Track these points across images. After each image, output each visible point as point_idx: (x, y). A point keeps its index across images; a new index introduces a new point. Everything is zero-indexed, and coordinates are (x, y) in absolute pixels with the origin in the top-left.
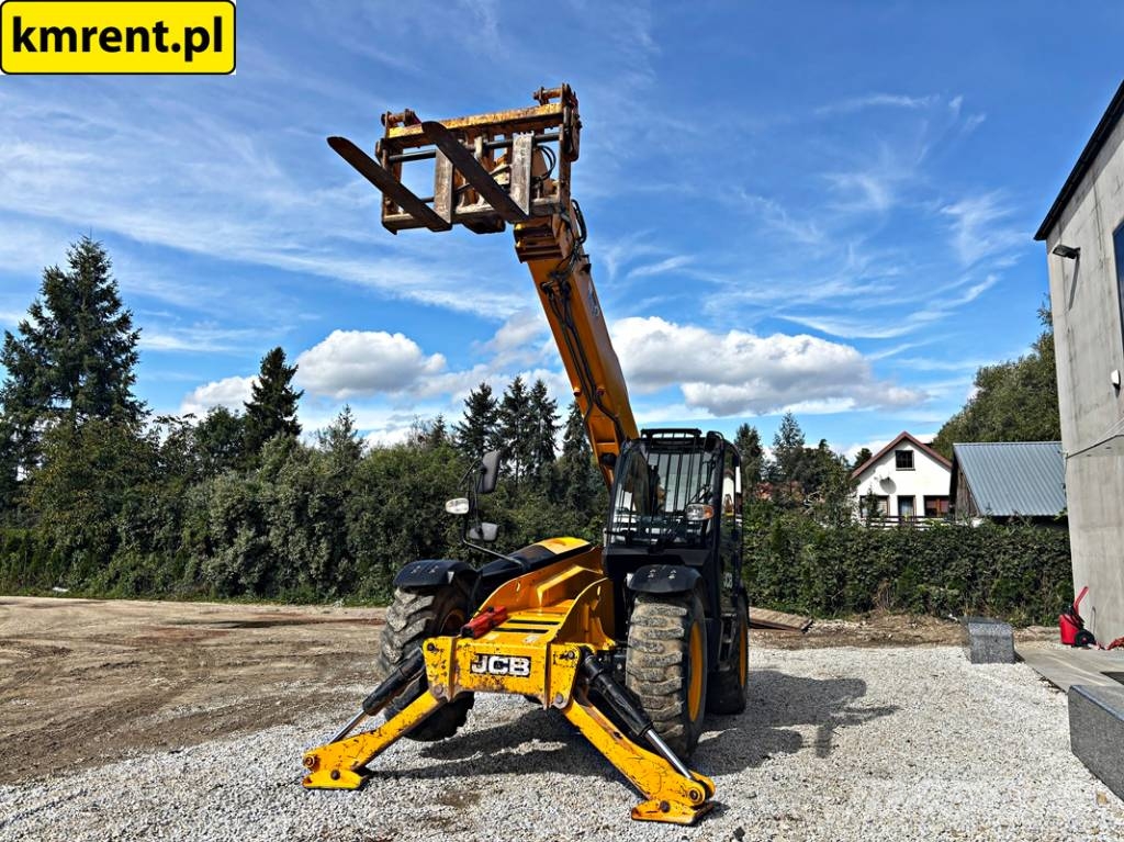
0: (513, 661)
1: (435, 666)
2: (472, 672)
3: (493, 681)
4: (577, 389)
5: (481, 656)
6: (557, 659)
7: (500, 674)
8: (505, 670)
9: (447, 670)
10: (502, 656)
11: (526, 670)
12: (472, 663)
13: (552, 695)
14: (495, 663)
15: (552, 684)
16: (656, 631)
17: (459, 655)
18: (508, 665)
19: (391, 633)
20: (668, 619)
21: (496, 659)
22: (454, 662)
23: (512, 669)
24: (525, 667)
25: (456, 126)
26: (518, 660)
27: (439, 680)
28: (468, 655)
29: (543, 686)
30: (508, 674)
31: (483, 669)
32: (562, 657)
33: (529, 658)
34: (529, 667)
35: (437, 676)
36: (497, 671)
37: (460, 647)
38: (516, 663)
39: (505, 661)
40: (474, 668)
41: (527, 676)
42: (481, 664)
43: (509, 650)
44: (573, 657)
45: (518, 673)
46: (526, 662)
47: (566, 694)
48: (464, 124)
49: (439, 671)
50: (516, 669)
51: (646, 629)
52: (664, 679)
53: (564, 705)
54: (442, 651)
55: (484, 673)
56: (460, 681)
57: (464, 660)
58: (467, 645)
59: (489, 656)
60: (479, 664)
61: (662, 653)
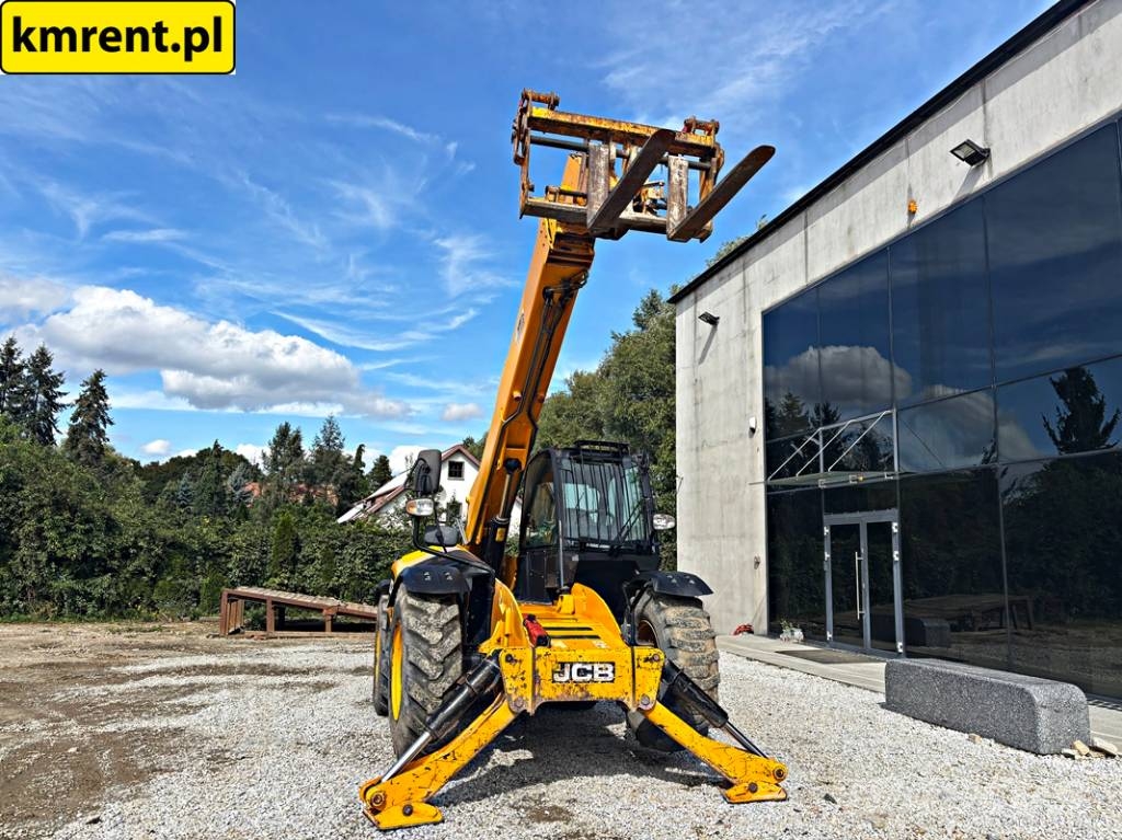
0: (596, 667)
1: (514, 678)
2: (554, 682)
3: (577, 689)
4: (517, 394)
5: (563, 665)
6: (641, 663)
7: (584, 682)
8: (589, 677)
9: (529, 681)
10: (585, 663)
11: (611, 675)
12: (554, 672)
13: (637, 698)
14: (579, 670)
15: (637, 687)
16: (697, 632)
17: (539, 664)
18: (592, 672)
19: (425, 647)
20: (701, 620)
21: (580, 666)
22: (535, 672)
23: (596, 676)
24: (609, 672)
25: (607, 127)
26: (602, 666)
27: (519, 693)
28: (549, 664)
29: (629, 690)
30: (592, 681)
31: (567, 677)
32: (647, 660)
33: (613, 664)
34: (614, 672)
35: (516, 689)
36: (581, 678)
37: (540, 656)
38: (600, 669)
39: (589, 668)
40: (556, 676)
41: (612, 681)
42: (563, 673)
43: (593, 656)
44: (659, 660)
45: (603, 679)
46: (610, 668)
47: (653, 695)
48: (616, 127)
49: (517, 683)
50: (600, 675)
51: (686, 630)
52: (709, 675)
53: (650, 706)
54: (521, 661)
55: (567, 682)
56: (541, 692)
57: (545, 671)
58: (547, 654)
59: (572, 664)
60: (561, 673)
61: (705, 651)
